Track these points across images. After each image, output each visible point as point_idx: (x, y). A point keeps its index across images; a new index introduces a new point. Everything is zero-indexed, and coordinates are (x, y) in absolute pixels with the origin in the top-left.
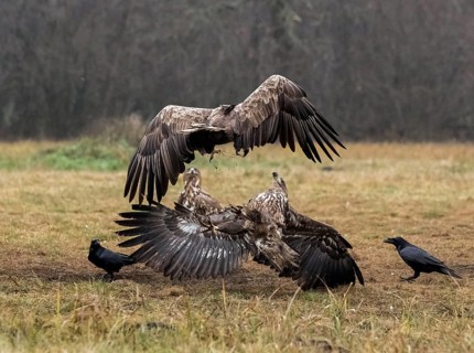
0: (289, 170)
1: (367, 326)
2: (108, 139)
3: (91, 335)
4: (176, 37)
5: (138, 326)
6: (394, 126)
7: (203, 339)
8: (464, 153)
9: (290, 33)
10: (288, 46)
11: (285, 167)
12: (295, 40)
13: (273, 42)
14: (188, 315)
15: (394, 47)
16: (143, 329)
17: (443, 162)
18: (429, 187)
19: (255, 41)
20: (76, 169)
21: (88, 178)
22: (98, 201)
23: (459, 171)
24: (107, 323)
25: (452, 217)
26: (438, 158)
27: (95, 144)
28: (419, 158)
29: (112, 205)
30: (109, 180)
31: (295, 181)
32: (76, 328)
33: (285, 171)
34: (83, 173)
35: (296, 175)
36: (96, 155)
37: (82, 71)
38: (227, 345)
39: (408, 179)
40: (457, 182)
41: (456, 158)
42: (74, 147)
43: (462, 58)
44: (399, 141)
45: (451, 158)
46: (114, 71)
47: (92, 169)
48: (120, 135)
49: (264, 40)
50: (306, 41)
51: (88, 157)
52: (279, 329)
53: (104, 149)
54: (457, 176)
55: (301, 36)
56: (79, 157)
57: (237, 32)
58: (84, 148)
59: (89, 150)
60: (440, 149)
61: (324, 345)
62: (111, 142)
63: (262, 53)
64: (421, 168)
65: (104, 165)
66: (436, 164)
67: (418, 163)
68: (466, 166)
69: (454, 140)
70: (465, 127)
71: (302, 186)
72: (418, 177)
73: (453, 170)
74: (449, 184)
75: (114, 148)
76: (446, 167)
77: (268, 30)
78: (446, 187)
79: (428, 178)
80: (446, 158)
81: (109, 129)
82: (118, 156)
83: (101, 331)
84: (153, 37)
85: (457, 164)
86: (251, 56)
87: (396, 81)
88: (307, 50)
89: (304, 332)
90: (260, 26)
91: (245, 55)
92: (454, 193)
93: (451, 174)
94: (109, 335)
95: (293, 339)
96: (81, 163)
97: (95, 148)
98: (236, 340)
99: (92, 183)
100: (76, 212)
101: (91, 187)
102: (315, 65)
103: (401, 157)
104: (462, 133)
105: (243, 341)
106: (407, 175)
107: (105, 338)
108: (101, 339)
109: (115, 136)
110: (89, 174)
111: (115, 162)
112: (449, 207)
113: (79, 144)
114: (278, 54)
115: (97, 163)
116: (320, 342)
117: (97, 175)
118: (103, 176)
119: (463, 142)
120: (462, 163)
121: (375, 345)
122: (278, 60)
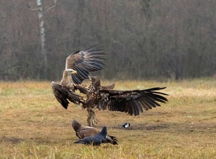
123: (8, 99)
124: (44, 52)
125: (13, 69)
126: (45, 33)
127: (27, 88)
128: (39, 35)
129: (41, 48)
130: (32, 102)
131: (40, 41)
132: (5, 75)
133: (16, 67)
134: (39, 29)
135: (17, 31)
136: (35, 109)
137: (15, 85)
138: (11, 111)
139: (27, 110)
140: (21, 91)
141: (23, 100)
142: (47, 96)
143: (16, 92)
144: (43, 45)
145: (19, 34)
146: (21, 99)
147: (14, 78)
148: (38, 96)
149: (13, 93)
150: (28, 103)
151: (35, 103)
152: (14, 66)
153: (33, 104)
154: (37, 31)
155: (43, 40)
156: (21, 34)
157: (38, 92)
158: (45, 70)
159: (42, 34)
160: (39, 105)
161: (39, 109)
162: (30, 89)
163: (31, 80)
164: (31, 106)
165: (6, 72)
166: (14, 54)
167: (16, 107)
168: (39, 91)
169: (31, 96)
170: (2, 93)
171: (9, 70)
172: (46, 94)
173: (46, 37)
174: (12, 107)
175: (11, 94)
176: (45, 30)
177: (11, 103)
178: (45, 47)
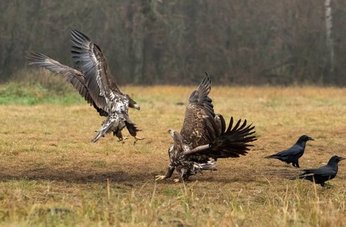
0: (154, 105)
1: (206, 211)
2: (28, 83)
3: (15, 217)
4: (75, 12)
5: (49, 210)
6: (226, 75)
7: (94, 220)
8: (275, 93)
9: (155, 10)
10: (154, 20)
11: (151, 102)
12: (158, 15)
13: (142, 16)
14: (84, 203)
15: (226, 19)
16: (53, 213)
17: (261, 100)
18: (251, 116)
19: (130, 16)
20: (6, 104)
21: (13, 110)
22: (22, 126)
23: (272, 106)
24: (26, 209)
25: (266, 137)
26: (257, 97)
27: (20, 87)
28: (244, 96)
29: (31, 128)
30: (29, 111)
31: (158, 112)
32: (6, 212)
33: (151, 105)
34: (10, 107)
35: (158, 108)
36: (20, 94)
37: (10, 37)
38: (111, 224)
39: (236, 111)
40: (270, 112)
41: (270, 96)
42: (5, 89)
43: (273, 28)
44: (230, 86)
45: (265, 97)
46: (33, 36)
47: (17, 104)
48: (36, 80)
49: (136, 15)
50: (165, 15)
51: (14, 96)
52: (146, 213)
53: (25, 90)
54: (270, 109)
55: (162, 12)
56: (8, 95)
57: (118, 9)
58: (11, 89)
59: (14, 91)
60: (258, 91)
61: (177, 223)
62: (30, 85)
63: (135, 24)
64: (245, 104)
65: (26, 101)
66: (255, 101)
67: (242, 100)
68: (276, 102)
69: (268, 85)
70: (275, 76)
71: (162, 116)
72: (243, 110)
73: (267, 105)
74: (265, 115)
75: (32, 89)
76: (262, 103)
77: (139, 8)
78: (263, 117)
79: (250, 111)
80: (262, 97)
81: (29, 76)
82: (35, 95)
83: (23, 214)
84: (59, 13)
85: (270, 101)
86: (127, 26)
87: (228, 44)
88: (166, 22)
89: (163, 214)
90: (133, 5)
91: (123, 25)
92: (268, 120)
93: (266, 108)
94: (28, 217)
95: (156, 220)
96: (9, 100)
97: (19, 90)
98: (116, 220)
99: (17, 113)
100: (6, 133)
101: (16, 116)
102: (172, 32)
103: (231, 96)
104: (274, 80)
105: (121, 221)
106: (235, 109)
107: (25, 219)
108: (23, 219)
109: (33, 81)
110: (15, 107)
111: (33, 99)
112: (265, 130)
113: (8, 87)
114: (146, 24)
115: (20, 100)
116: (175, 221)
117: (20, 108)
118: (24, 108)
119: (274, 85)
120: (274, 100)
121: (213, 224)
122: (146, 29)
123: (276, 112)
124: (330, 42)
125: (284, 68)
126: (332, 15)
127: (304, 96)
128: (323, 18)
129: (325, 38)
130: (312, 117)
132: (272, 76)
133: (288, 65)
134: (324, 9)
135: (290, 12)
136: (316, 127)
137: (287, 91)
138: (280, 130)
139: (304, 128)
140: (296, 100)
141: (298, 113)
142: (333, 109)
143: (288, 102)
144: (329, 32)
145: (294, 16)
146: (295, 113)
147: (284, 81)
148: (321, 109)
149: (283, 104)
150: (306, 119)
151: (315, 118)
152: (286, 63)
153: (313, 120)
154: (320, 12)
155: (329, 25)
156: (297, 16)
157: (321, 103)
158: (332, 70)
159: (328, 17)
160: (322, 121)
161: (323, 128)
162: (309, 98)
163: (310, 84)
164: (311, 123)
165: (273, 72)
166: (286, 46)
167: (288, 123)
168: (322, 100)
169: (309, 108)
170: (268, 103)
172: (332, 105)
173: (333, 21)
174: (282, 123)
175: (280, 105)
176: (332, 11)
177: (281, 119)
178: (332, 36)
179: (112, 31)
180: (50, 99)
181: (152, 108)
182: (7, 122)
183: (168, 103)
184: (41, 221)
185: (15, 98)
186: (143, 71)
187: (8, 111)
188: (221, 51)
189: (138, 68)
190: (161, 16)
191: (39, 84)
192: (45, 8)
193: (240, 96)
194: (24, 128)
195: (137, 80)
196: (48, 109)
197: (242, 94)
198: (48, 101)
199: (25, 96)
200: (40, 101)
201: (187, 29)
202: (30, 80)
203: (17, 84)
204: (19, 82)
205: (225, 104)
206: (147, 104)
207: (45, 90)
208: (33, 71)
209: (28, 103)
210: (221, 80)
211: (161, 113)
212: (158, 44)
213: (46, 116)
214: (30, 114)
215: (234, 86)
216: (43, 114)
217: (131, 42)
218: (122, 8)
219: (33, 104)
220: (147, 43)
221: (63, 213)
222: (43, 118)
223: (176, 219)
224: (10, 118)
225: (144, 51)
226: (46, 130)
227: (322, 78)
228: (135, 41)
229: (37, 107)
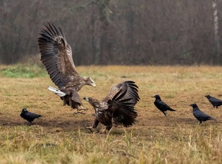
1: (141, 145)
2: (29, 64)
3: (22, 149)
4: (58, 20)
5: (42, 145)
6: (152, 59)
7: (70, 150)
8: (183, 70)
9: (108, 19)
10: (107, 24)
11: (106, 76)
12: (110, 21)
13: (100, 22)
14: (64, 140)
15: (152, 24)
16: (44, 146)
17: (174, 74)
18: (168, 85)
19: (93, 22)
20: (15, 77)
21: (20, 81)
22: (25, 91)
23: (181, 78)
24: (29, 144)
25: (177, 98)
26: (172, 72)
27: (24, 66)
28: (163, 72)
29: (31, 93)
30: (29, 82)
31: (110, 82)
32: (15, 146)
33: (106, 78)
34: (19, 79)
35: (110, 80)
36: (24, 71)
37: (18, 35)
38: (81, 153)
39: (158, 81)
40: (180, 83)
41: (179, 72)
42: (15, 68)
43: (182, 29)
44: (155, 65)
45: (177, 72)
46: (32, 35)
47: (22, 77)
48: (34, 62)
49: (96, 22)
50: (115, 22)
51: (20, 72)
52: (103, 146)
53: (28, 69)
54: (180, 80)
55: (112, 20)
56: (17, 72)
57: (85, 18)
58: (18, 68)
59: (21, 69)
60: (172, 69)
61: (122, 153)
63: (96, 27)
64: (164, 77)
65: (28, 75)
66: (170, 75)
67: (163, 74)
68: (184, 76)
69: (179, 64)
70: (183, 59)
72: (163, 81)
73: (178, 77)
74: (176, 84)
75: (32, 68)
76: (175, 76)
77: (98, 17)
78: (175, 85)
79: (167, 81)
80: (175, 72)
81: (30, 60)
82: (34, 71)
83: (26, 147)
84: (48, 20)
85: (180, 75)
86: (91, 28)
87: (154, 39)
88: (115, 26)
89: (114, 147)
90: (95, 15)
91: (88, 28)
92: (178, 87)
93: (177, 79)
94: (30, 149)
95: (109, 151)
96: (17, 75)
97: (24, 68)
98: (85, 151)
99: (22, 83)
100: (15, 96)
101: (22, 85)
102: (119, 32)
103: (156, 72)
104: (182, 61)
105: (88, 151)
106: (158, 80)
107: (28, 150)
108: (26, 150)
109: (32, 63)
110: (21, 79)
111: (32, 74)
112: (176, 93)
113: (17, 66)
114: (103, 27)
115: (24, 75)
116: (120, 152)
117: (24, 80)
118: (27, 80)
119: (182, 65)
120: (182, 74)
121: (145, 153)
122: (103, 30)
123: (183, 82)
124: (217, 38)
125: (188, 54)
126: (218, 21)
127: (201, 72)
128: (213, 23)
129: (214, 35)
130: (206, 85)
131: (214, 29)
132: (181, 59)
133: (191, 52)
134: (213, 17)
135: (192, 20)
137: (190, 69)
138: (186, 94)
139: (201, 92)
140: (196, 75)
141: (197, 83)
142: (219, 80)
143: (191, 75)
144: (216, 32)
145: (194, 21)
146: (195, 83)
147: (189, 63)
148: (212, 80)
149: (188, 77)
150: (202, 86)
151: (208, 86)
152: (189, 51)
153: (207, 87)
154: (211, 19)
155: (216, 27)
156: (196, 22)
158: (218, 55)
159: (216, 22)
160: (212, 88)
162: (204, 73)
163: (205, 64)
164: (205, 89)
165: (181, 57)
166: (190, 41)
167: (191, 89)
168: (212, 75)
169: (204, 79)
170: (178, 76)
171: (185, 56)
172: (218, 77)
173: (219, 25)
174: (187, 89)
175: (186, 77)
176: (218, 18)
177: (187, 86)
178: (218, 34)
179: (81, 31)
180: (43, 74)
181: (106, 79)
182: (16, 88)
183: (116, 77)
184: (37, 152)
185: (21, 73)
186: (101, 56)
187: (16, 82)
188: (149, 44)
189: (97, 55)
190: (112, 22)
191: (36, 65)
192: (40, 17)
193: (161, 72)
194: (27, 92)
195: (97, 62)
196: (42, 80)
197: (162, 71)
198: (42, 75)
199: (27, 72)
200: (37, 75)
201: (128, 30)
202: (30, 62)
203: (22, 65)
204: (23, 64)
205: (152, 77)
206: (103, 77)
207: (40, 69)
208: (32, 56)
209: (29, 77)
210: (150, 62)
211: (112, 83)
212: (110, 40)
213: (40, 85)
214: (30, 84)
215: (157, 65)
216: (39, 84)
217: (93, 38)
218: (88, 17)
219: (32, 77)
220: (103, 39)
221: (51, 146)
222: (38, 86)
223: (121, 150)
224: (18, 86)
225: (101, 44)
226: (41, 94)
227: (212, 60)
228: (96, 38)
229: (34, 79)
